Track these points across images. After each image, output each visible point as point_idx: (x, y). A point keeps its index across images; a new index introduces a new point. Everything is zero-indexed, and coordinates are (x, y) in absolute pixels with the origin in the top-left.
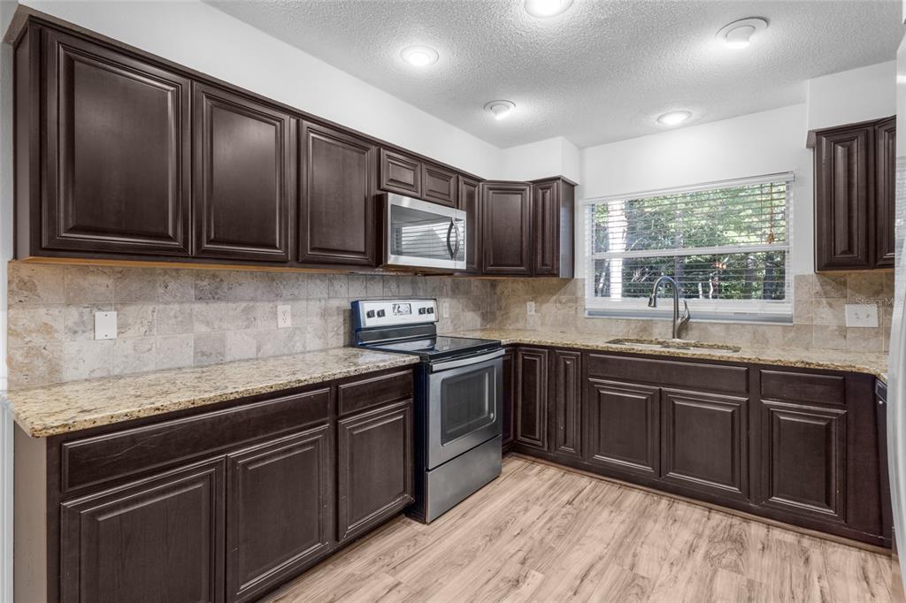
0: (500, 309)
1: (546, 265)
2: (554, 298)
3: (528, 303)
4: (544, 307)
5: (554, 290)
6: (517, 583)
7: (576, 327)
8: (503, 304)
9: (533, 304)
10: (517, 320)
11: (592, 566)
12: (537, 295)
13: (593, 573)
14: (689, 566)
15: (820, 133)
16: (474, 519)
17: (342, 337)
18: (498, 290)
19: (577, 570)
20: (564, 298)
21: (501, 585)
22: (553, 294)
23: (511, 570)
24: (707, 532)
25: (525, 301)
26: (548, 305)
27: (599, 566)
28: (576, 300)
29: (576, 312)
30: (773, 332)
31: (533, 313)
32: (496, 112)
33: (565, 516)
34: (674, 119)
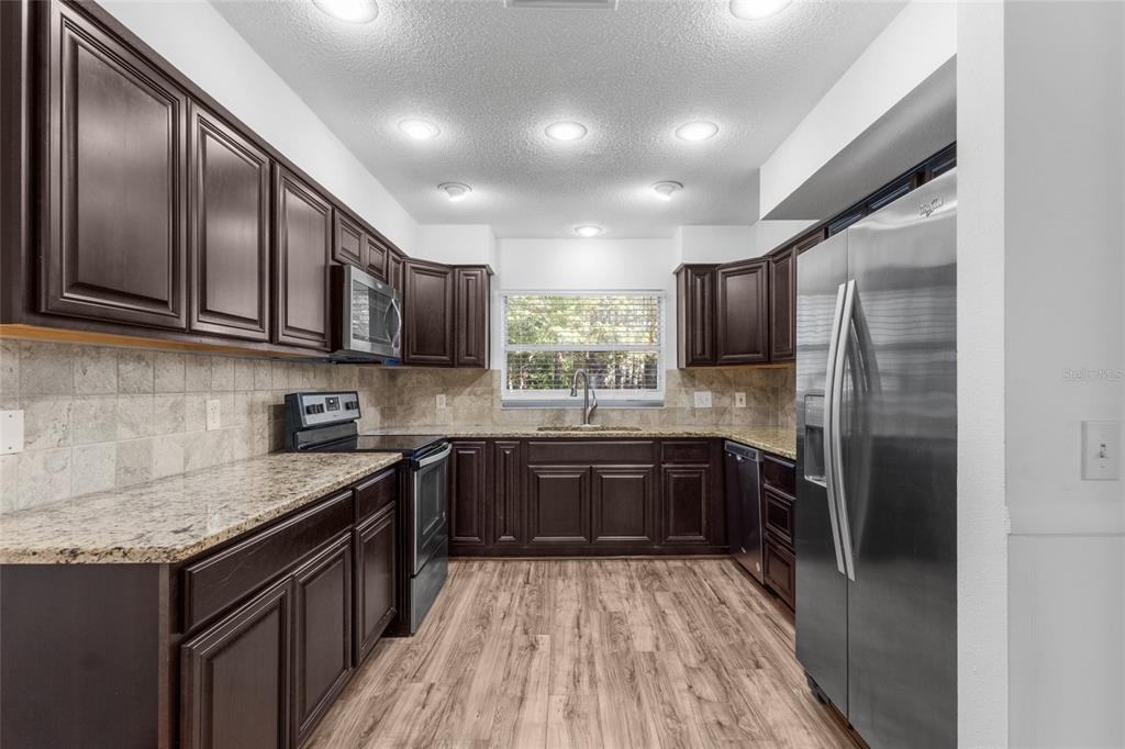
0: (401, 403)
1: (471, 355)
2: (468, 389)
3: (438, 396)
4: (457, 400)
5: (467, 382)
6: (533, 647)
7: (492, 419)
8: (406, 397)
9: (443, 396)
10: (424, 415)
11: (578, 618)
12: (448, 387)
13: (582, 622)
14: (637, 596)
15: (687, 267)
16: (454, 618)
17: (267, 441)
18: (400, 382)
19: (569, 623)
20: (479, 390)
21: (522, 653)
22: (467, 386)
23: (521, 640)
24: (634, 574)
25: (434, 395)
26: (462, 397)
27: (583, 615)
28: (492, 392)
29: (492, 405)
30: (653, 414)
31: (444, 406)
32: (451, 194)
33: (531, 592)
34: (589, 231)
